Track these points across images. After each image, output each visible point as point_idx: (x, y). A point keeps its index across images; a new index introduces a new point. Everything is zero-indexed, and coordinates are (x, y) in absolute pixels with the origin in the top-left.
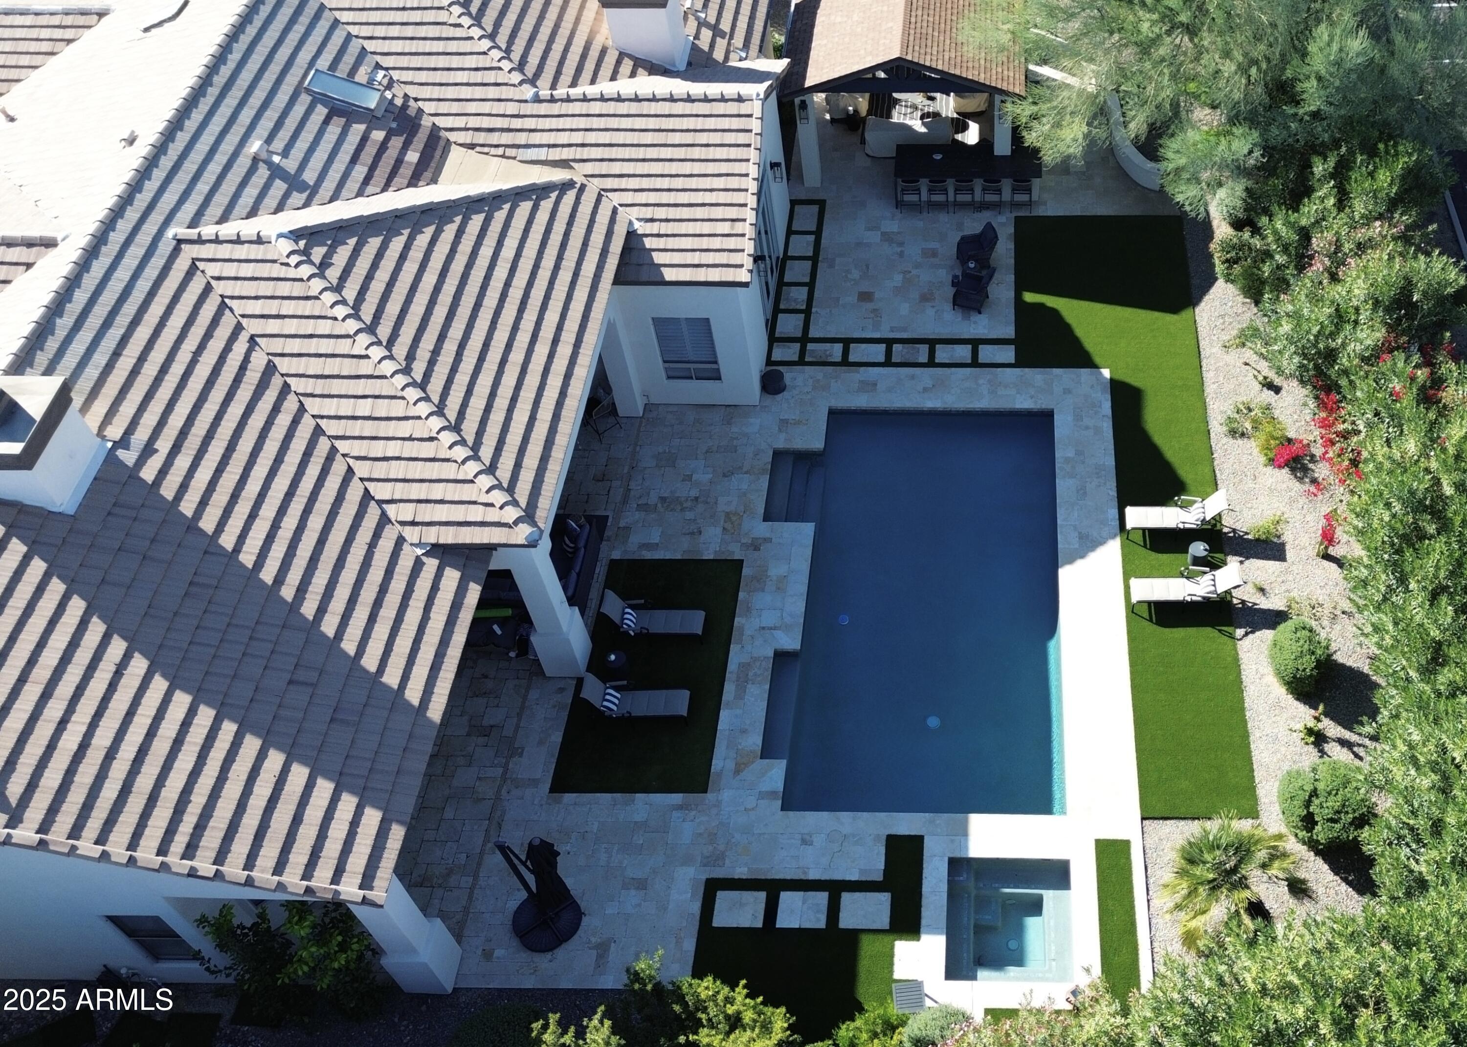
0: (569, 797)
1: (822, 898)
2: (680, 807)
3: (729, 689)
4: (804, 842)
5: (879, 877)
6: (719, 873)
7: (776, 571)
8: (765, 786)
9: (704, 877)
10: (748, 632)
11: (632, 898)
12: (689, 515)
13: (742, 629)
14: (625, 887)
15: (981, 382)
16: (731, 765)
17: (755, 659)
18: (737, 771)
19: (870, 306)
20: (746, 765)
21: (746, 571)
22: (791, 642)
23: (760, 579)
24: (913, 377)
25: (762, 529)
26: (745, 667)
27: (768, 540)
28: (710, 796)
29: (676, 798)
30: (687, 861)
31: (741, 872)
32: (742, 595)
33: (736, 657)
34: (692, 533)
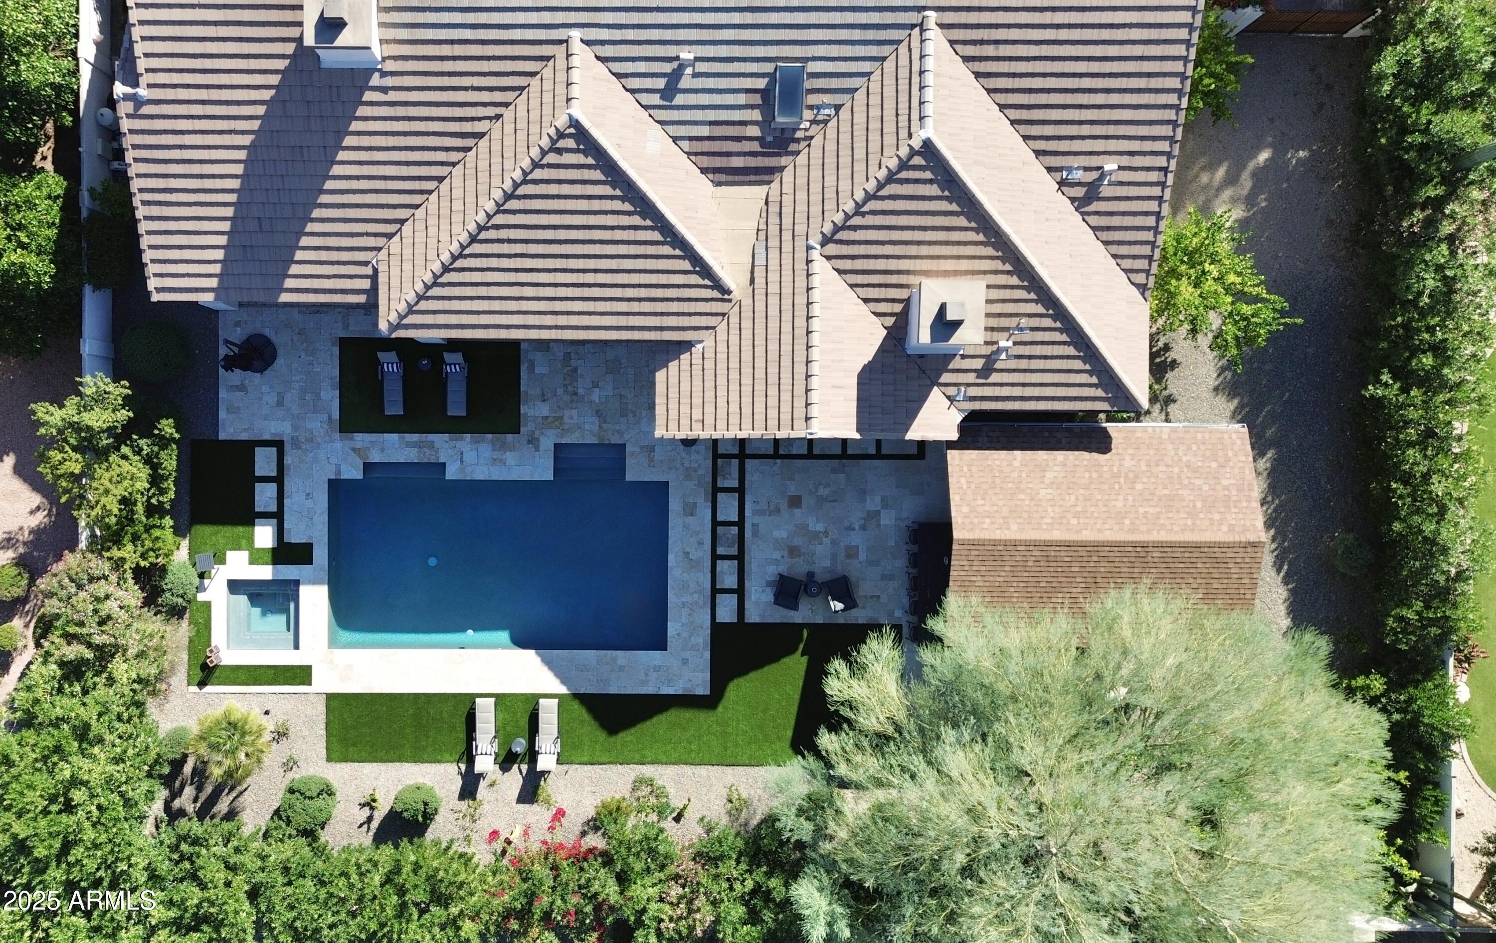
0: (336, 350)
1: (273, 508)
2: (330, 418)
3: (415, 437)
4: (308, 495)
5: (286, 540)
6: (287, 447)
7: (510, 457)
8: (343, 468)
9: (285, 439)
10: (459, 444)
11: (272, 399)
12: (560, 391)
13: (462, 439)
14: (279, 393)
15: (696, 596)
16: (358, 445)
17: (437, 451)
18: (354, 450)
19: (784, 505)
20: (359, 455)
21: (510, 437)
22: (452, 473)
23: (504, 447)
24: (700, 543)
25: (547, 443)
26: (431, 445)
27: (537, 449)
28: (337, 435)
29: (336, 415)
30: (295, 428)
31: (288, 460)
32: (490, 436)
33: (439, 439)
34: (543, 395)
